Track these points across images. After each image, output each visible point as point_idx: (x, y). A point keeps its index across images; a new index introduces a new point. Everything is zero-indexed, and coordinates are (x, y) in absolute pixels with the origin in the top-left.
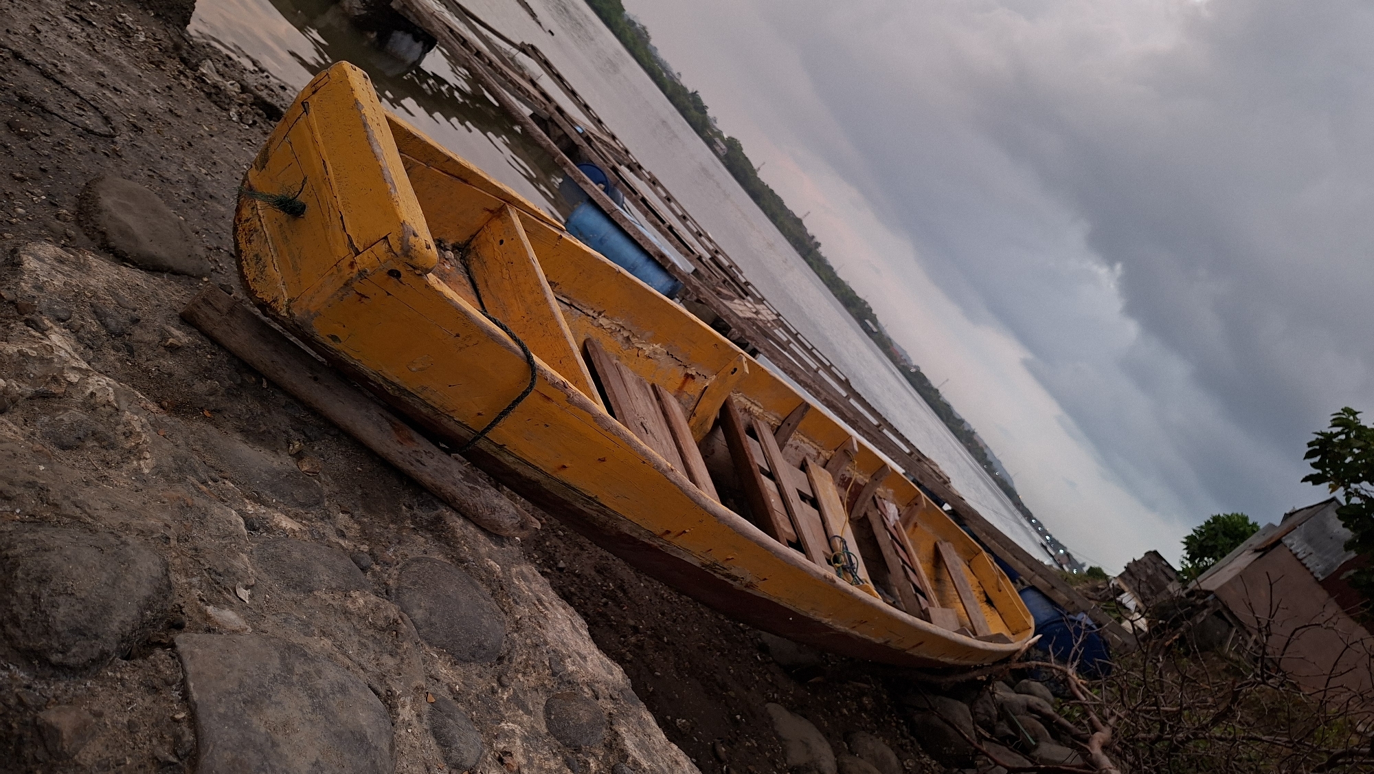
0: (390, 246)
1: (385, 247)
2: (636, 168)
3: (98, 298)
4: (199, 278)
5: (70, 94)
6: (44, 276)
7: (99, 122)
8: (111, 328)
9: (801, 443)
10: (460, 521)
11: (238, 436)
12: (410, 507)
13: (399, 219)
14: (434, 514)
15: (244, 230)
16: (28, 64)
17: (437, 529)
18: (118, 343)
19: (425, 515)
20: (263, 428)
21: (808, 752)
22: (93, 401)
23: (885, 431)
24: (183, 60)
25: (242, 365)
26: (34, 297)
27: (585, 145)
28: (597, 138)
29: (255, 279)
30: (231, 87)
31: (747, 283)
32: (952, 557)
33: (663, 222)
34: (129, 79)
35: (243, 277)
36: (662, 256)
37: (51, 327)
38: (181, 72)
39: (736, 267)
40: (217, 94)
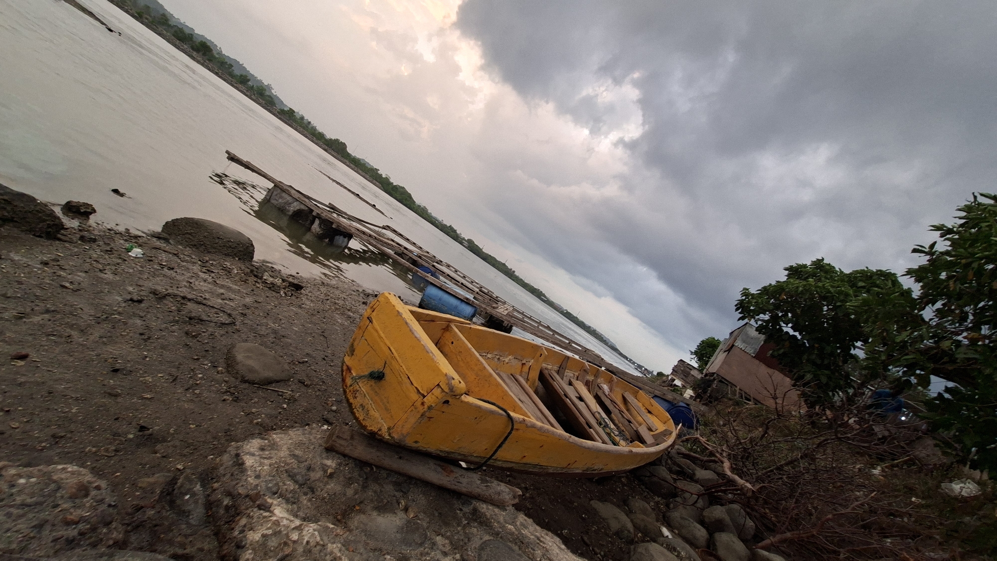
0: (442, 389)
1: (439, 389)
2: (440, 262)
3: (288, 464)
4: (289, 380)
5: (211, 308)
6: (259, 467)
7: (226, 317)
8: (300, 482)
9: (569, 374)
10: (484, 506)
11: (375, 513)
12: (461, 510)
13: (443, 373)
14: (471, 507)
15: (350, 391)
16: (189, 300)
17: (477, 517)
18: (305, 490)
19: (466, 509)
20: (385, 501)
21: (619, 522)
22: (309, 547)
23: (573, 345)
24: (256, 276)
25: (362, 464)
26: (257, 485)
27: (419, 259)
28: (422, 255)
29: (364, 419)
30: (278, 281)
31: (497, 297)
32: (630, 398)
33: (459, 282)
34: (233, 291)
35: (356, 419)
36: (467, 299)
37: (272, 503)
38: (256, 282)
39: (491, 292)
40: (273, 287)
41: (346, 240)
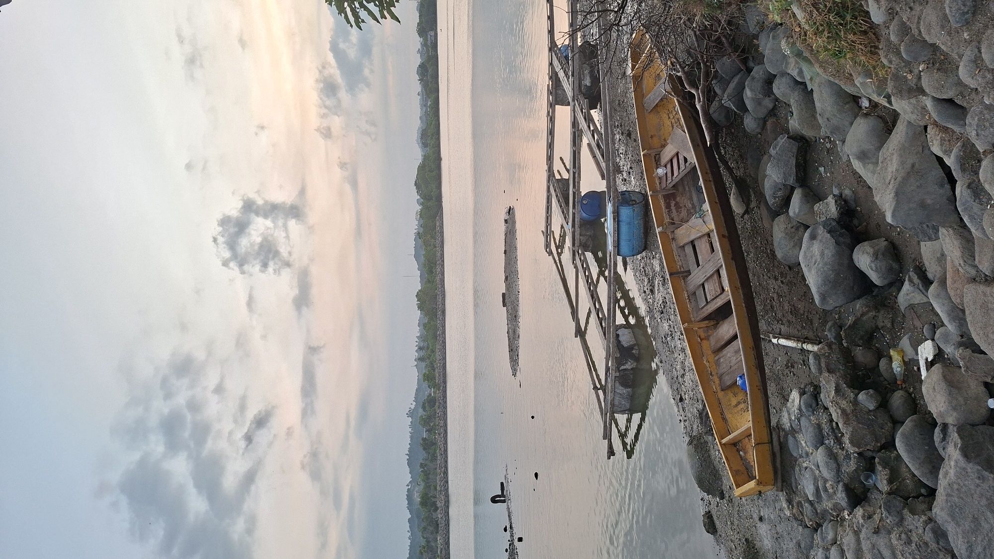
41: (620, 332)
